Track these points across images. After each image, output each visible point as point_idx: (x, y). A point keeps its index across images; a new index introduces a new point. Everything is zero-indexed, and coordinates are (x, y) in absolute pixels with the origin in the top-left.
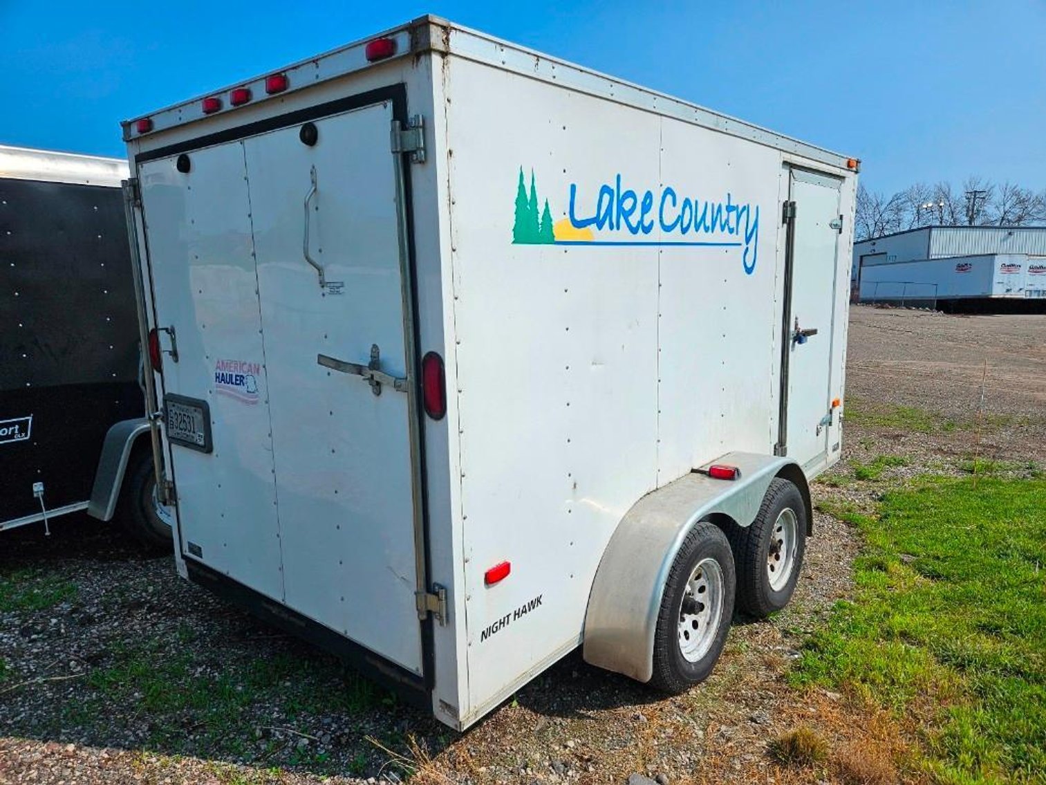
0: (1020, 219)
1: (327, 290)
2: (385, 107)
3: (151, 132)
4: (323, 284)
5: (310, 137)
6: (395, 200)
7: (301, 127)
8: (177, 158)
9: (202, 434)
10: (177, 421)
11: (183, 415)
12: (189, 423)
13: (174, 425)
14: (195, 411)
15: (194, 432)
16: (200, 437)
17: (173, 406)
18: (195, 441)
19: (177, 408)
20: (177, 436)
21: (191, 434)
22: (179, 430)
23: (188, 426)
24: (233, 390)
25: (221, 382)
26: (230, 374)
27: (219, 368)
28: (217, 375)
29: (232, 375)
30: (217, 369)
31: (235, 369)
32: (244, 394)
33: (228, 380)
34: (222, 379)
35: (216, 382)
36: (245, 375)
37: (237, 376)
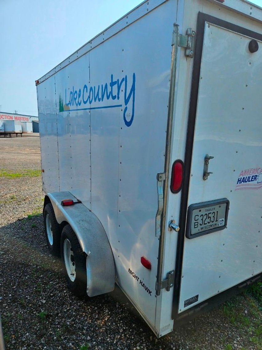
9: (223, 219)
10: (203, 220)
11: (209, 213)
12: (214, 217)
13: (199, 225)
14: (220, 207)
15: (217, 221)
16: (221, 221)
17: (200, 211)
18: (217, 226)
19: (204, 211)
20: (200, 231)
21: (214, 223)
22: (203, 226)
23: (212, 219)
24: (248, 185)
25: (241, 183)
26: (249, 177)
27: (242, 175)
28: (240, 180)
29: (250, 177)
30: (240, 176)
31: (252, 173)
32: (255, 185)
33: (246, 180)
34: (242, 181)
35: (238, 183)
36: (258, 175)
37: (253, 176)
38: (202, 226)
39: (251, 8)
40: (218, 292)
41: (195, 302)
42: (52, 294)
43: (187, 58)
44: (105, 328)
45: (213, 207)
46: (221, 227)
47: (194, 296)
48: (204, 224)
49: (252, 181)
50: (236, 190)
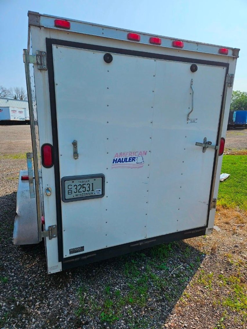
0: (5, 96)
1: (189, 121)
2: (223, 69)
3: (68, 30)
4: (188, 119)
5: (194, 69)
6: (221, 96)
7: (192, 65)
8: (104, 54)
9: (100, 190)
10: (77, 189)
11: (83, 185)
12: (89, 187)
13: (73, 192)
14: (95, 180)
15: (93, 190)
16: (98, 191)
17: (73, 182)
18: (93, 194)
19: (77, 182)
20: (75, 197)
21: (90, 192)
22: (78, 193)
23: (87, 189)
24: (126, 164)
25: (117, 163)
26: (125, 158)
27: (118, 156)
28: (115, 160)
29: (127, 158)
30: (115, 157)
31: (129, 155)
32: (134, 165)
33: (123, 161)
34: (118, 161)
35: (113, 163)
36: (136, 157)
37: (131, 158)
38: (76, 194)
39: (103, 30)
40: (106, 247)
41: (81, 251)
42: (6, 246)
43: (42, 71)
44: (29, 269)
45: (87, 180)
46: (98, 195)
47: (80, 247)
48: (79, 192)
49: (129, 161)
50: (112, 168)
